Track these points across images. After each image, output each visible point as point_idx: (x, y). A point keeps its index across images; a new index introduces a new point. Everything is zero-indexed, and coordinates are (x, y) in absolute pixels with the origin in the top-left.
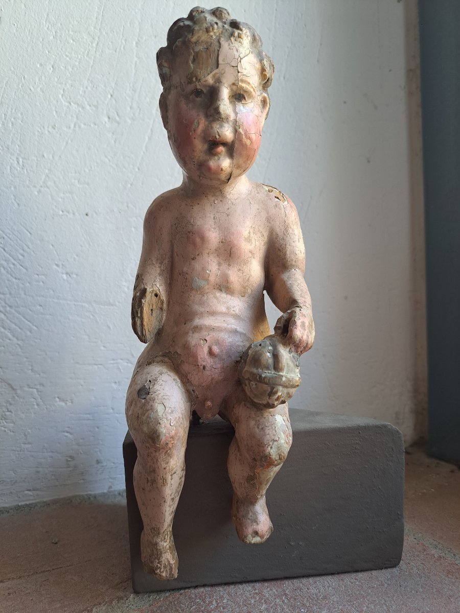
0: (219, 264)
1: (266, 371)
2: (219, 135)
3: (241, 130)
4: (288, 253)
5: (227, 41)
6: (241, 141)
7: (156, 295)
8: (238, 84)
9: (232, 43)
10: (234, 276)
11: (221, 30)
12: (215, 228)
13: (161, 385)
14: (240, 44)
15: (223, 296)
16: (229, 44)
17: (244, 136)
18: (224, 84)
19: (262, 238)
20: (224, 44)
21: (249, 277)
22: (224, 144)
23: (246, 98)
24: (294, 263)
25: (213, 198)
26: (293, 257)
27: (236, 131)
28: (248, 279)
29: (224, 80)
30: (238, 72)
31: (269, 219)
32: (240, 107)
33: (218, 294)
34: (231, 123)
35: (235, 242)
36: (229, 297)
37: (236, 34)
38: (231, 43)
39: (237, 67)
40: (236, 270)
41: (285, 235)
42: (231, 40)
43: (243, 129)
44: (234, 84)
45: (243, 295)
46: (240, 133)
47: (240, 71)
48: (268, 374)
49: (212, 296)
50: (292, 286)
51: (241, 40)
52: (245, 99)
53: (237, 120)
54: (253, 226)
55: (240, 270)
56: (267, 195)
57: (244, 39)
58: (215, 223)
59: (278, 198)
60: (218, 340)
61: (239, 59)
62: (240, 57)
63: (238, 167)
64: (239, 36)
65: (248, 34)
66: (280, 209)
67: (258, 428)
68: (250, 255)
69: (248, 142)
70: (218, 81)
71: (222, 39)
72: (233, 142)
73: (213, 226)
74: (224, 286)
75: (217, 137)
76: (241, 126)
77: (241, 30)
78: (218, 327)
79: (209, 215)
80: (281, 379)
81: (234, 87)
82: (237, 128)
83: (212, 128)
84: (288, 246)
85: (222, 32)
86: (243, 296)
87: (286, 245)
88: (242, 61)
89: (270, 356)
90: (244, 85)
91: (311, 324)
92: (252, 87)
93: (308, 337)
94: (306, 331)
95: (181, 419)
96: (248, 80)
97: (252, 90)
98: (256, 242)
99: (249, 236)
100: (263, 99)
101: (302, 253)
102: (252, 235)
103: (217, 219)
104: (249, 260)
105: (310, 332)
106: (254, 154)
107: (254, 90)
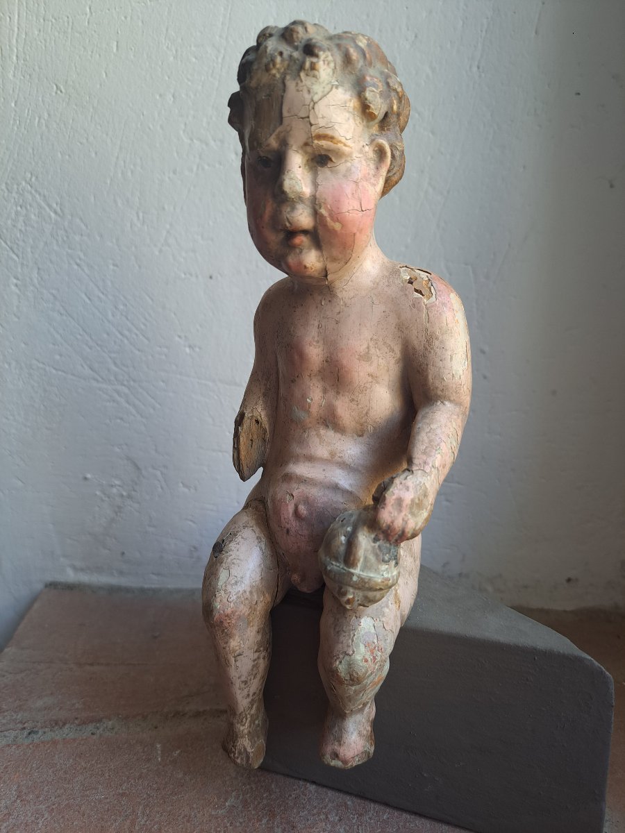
0: (325, 391)
1: (334, 563)
2: (289, 223)
3: (323, 211)
4: (430, 377)
5: (295, 79)
6: (325, 225)
7: (257, 422)
8: (313, 142)
9: (302, 81)
10: (345, 409)
11: (286, 63)
12: (318, 342)
13: (238, 544)
14: (314, 79)
15: (329, 434)
16: (297, 84)
17: (328, 219)
18: (292, 146)
19: (391, 353)
20: (291, 85)
21: (369, 410)
22: (305, 232)
23: (333, 159)
24: (439, 393)
25: (320, 298)
26: (437, 383)
27: (316, 214)
28: (367, 413)
29: (291, 141)
30: (311, 125)
31: (401, 327)
33: (322, 431)
34: (307, 203)
35: (345, 362)
36: (338, 435)
37: (307, 65)
38: (299, 82)
39: (308, 117)
40: (347, 400)
41: (426, 349)
42: (299, 76)
43: (326, 209)
44: (306, 144)
45: (360, 433)
46: (322, 216)
47: (313, 122)
48: (335, 567)
49: (315, 433)
50: (418, 433)
51: (316, 73)
52: (332, 161)
53: (318, 196)
54: (375, 337)
55: (353, 400)
56: (403, 289)
57: (321, 71)
58: (319, 333)
59: (420, 292)
60: (308, 498)
61: (312, 104)
62: (312, 100)
63: (334, 260)
64: (313, 67)
65: (330, 58)
66: (419, 310)
67: (335, 629)
68: (370, 379)
69: (337, 226)
70: (284, 144)
71: (288, 77)
72: (315, 228)
73: (316, 339)
74: (330, 421)
75: (288, 224)
76: (322, 204)
77: (317, 56)
78: (312, 479)
79: (312, 322)
80: (351, 578)
81: (309, 149)
82: (317, 207)
83: (281, 212)
84: (430, 367)
85: (289, 65)
86: (360, 436)
87: (427, 365)
88: (316, 107)
89: (344, 542)
90: (323, 143)
91: (417, 501)
92: (340, 142)
93: (406, 522)
94: (403, 514)
95: (248, 593)
96: (329, 132)
97: (340, 145)
98: (381, 360)
99: (368, 353)
100: (376, 149)
101: (457, 378)
102: (372, 351)
103: (323, 327)
104: (368, 385)
105: (413, 514)
106: (354, 240)
107: (345, 145)
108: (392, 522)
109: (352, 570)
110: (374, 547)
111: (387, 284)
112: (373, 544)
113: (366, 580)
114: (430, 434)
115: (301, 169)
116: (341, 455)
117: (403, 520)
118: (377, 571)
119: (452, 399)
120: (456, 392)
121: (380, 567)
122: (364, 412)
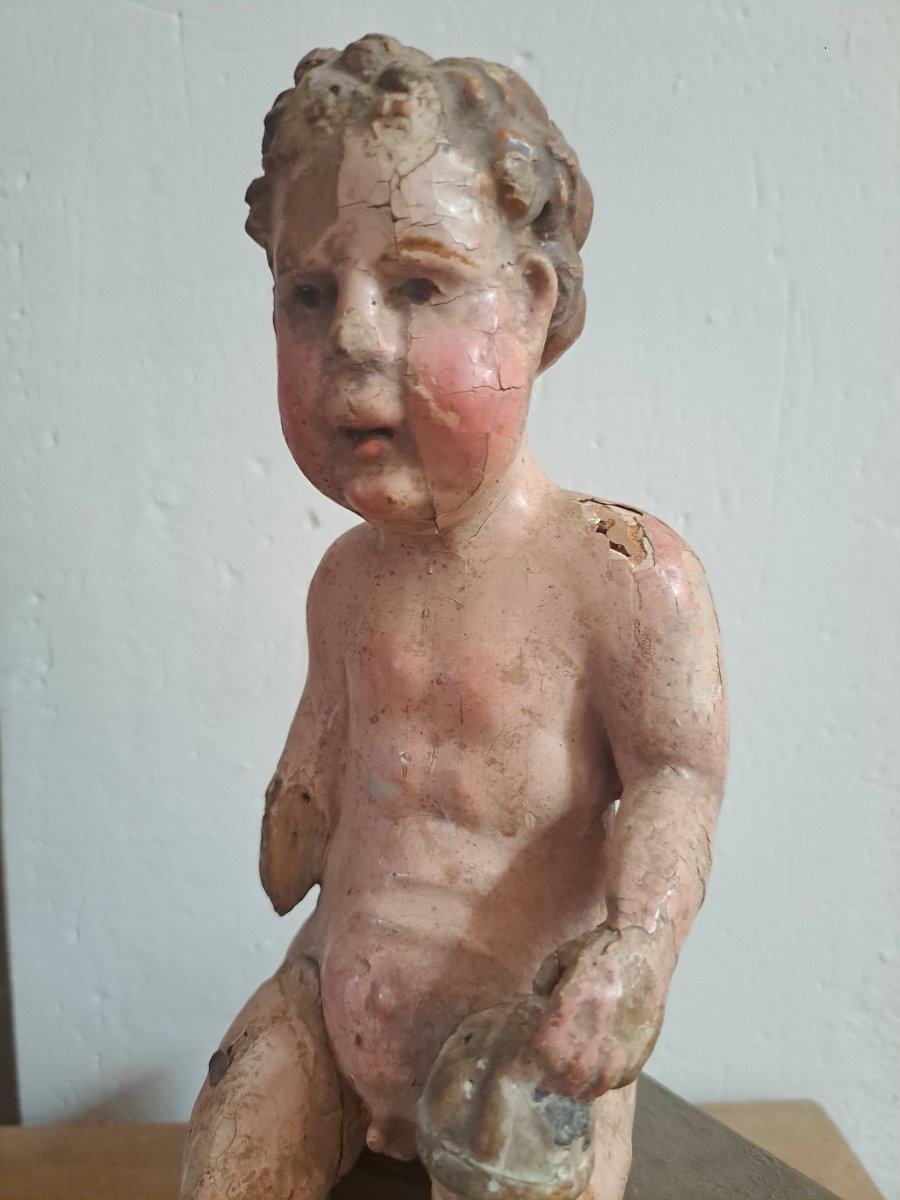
0: (436, 742)
1: (447, 1144)
2: (355, 413)
3: (422, 390)
4: (648, 718)
5: (361, 135)
6: (427, 417)
7: (306, 797)
8: (398, 254)
9: (375, 137)
10: (475, 781)
11: (346, 106)
12: (421, 644)
13: (258, 1058)
14: (400, 133)
15: (447, 831)
16: (366, 142)
17: (433, 405)
18: (356, 262)
19: (567, 668)
20: (354, 144)
21: (525, 782)
22: (385, 431)
23: (442, 288)
24: (668, 750)
25: (424, 559)
26: (662, 730)
27: (407, 396)
28: (522, 789)
29: (355, 252)
30: (395, 220)
31: (585, 617)
32: (424, 317)
33: (432, 825)
34: (392, 373)
35: (474, 685)
36: (465, 834)
37: (387, 106)
38: (370, 139)
39: (388, 204)
40: (480, 761)
41: (638, 661)
42: (371, 128)
43: (428, 384)
44: (384, 258)
45: (508, 829)
46: (418, 397)
47: (398, 214)
48: (450, 1157)
49: (416, 827)
50: (627, 840)
51: (404, 121)
52: (438, 291)
53: (410, 357)
54: (534, 637)
55: (493, 761)
56: (587, 543)
57: (414, 116)
58: (424, 627)
59: (622, 549)
60: (398, 970)
61: (395, 181)
62: (396, 172)
63: (448, 486)
64: (398, 112)
65: (432, 94)
66: (621, 584)
68: (526, 719)
69: (451, 419)
70: (339, 256)
71: (349, 131)
72: (405, 422)
73: (418, 638)
74: (449, 805)
75: (352, 417)
76: (420, 376)
77: (406, 90)
78: (408, 930)
79: (409, 606)
80: (485, 1186)
81: (389, 267)
82: (410, 382)
83: (337, 392)
84: (647, 696)
85: (350, 110)
86: (508, 835)
87: (641, 693)
88: (404, 184)
89: (469, 1096)
90: (419, 255)
91: (631, 1005)
92: (454, 254)
93: (606, 1056)
94: (599, 1037)
95: (273, 1176)
96: (432, 235)
97: (453, 262)
98: (546, 682)
99: (520, 667)
100: (529, 272)
101: (702, 720)
102: (529, 664)
103: (432, 617)
104: (523, 732)
105: (623, 1036)
106: (487, 447)
107: (464, 260)
108: (577, 1057)
109: (487, 1167)
110: (535, 1112)
111: (555, 533)
112: (535, 1105)
113: (519, 1192)
114: (652, 843)
115: (377, 306)
116: (469, 877)
117: (601, 1050)
118: (544, 1166)
119: (693, 762)
120: (702, 749)
121: (549, 1157)
122: (516, 787)
